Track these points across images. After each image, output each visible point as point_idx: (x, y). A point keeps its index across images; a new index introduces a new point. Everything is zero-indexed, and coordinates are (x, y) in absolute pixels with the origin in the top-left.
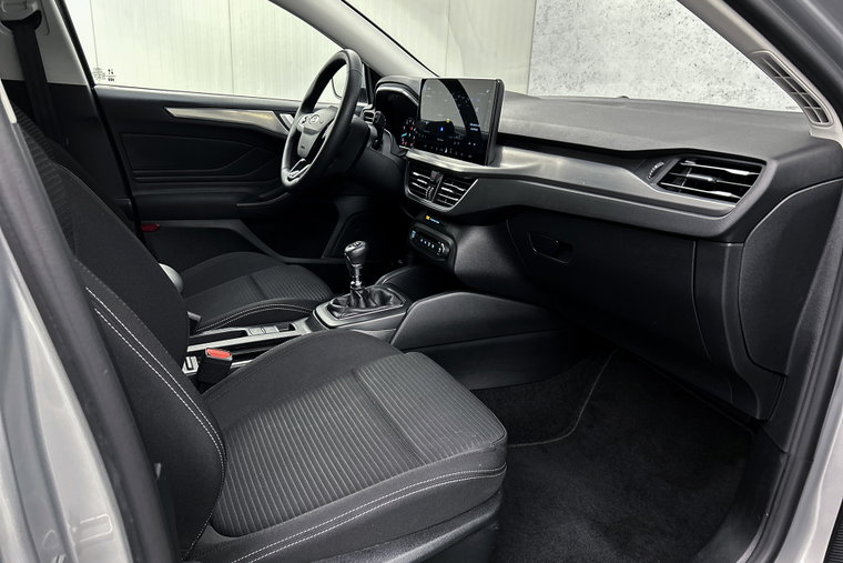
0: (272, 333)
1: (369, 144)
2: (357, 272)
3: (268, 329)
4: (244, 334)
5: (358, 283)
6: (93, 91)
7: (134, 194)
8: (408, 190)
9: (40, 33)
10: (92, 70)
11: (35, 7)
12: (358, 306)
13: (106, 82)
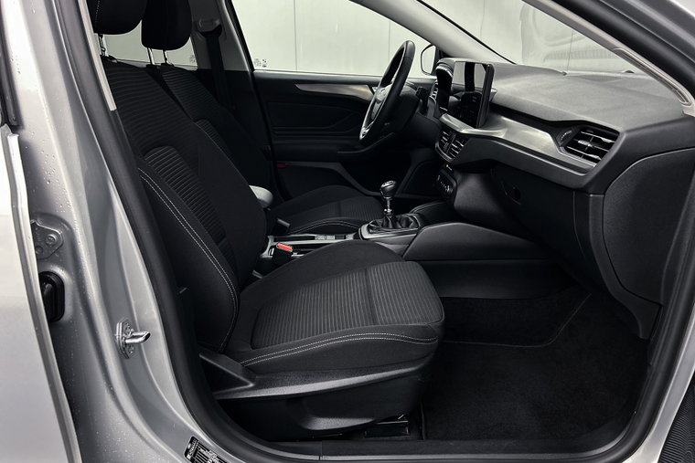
0: (331, 240)
1: (418, 110)
2: (388, 203)
3: (329, 237)
4: (313, 238)
5: (389, 211)
6: (252, 74)
7: (274, 142)
8: (437, 145)
9: (221, 38)
10: (253, 60)
11: (218, 23)
12: (387, 226)
13: (261, 68)
